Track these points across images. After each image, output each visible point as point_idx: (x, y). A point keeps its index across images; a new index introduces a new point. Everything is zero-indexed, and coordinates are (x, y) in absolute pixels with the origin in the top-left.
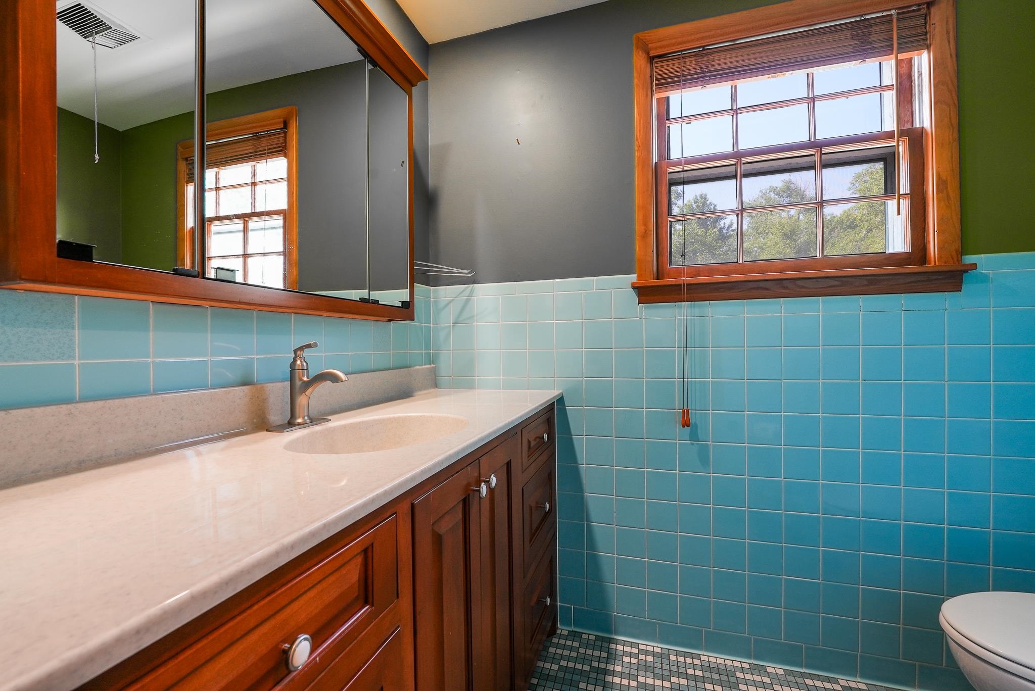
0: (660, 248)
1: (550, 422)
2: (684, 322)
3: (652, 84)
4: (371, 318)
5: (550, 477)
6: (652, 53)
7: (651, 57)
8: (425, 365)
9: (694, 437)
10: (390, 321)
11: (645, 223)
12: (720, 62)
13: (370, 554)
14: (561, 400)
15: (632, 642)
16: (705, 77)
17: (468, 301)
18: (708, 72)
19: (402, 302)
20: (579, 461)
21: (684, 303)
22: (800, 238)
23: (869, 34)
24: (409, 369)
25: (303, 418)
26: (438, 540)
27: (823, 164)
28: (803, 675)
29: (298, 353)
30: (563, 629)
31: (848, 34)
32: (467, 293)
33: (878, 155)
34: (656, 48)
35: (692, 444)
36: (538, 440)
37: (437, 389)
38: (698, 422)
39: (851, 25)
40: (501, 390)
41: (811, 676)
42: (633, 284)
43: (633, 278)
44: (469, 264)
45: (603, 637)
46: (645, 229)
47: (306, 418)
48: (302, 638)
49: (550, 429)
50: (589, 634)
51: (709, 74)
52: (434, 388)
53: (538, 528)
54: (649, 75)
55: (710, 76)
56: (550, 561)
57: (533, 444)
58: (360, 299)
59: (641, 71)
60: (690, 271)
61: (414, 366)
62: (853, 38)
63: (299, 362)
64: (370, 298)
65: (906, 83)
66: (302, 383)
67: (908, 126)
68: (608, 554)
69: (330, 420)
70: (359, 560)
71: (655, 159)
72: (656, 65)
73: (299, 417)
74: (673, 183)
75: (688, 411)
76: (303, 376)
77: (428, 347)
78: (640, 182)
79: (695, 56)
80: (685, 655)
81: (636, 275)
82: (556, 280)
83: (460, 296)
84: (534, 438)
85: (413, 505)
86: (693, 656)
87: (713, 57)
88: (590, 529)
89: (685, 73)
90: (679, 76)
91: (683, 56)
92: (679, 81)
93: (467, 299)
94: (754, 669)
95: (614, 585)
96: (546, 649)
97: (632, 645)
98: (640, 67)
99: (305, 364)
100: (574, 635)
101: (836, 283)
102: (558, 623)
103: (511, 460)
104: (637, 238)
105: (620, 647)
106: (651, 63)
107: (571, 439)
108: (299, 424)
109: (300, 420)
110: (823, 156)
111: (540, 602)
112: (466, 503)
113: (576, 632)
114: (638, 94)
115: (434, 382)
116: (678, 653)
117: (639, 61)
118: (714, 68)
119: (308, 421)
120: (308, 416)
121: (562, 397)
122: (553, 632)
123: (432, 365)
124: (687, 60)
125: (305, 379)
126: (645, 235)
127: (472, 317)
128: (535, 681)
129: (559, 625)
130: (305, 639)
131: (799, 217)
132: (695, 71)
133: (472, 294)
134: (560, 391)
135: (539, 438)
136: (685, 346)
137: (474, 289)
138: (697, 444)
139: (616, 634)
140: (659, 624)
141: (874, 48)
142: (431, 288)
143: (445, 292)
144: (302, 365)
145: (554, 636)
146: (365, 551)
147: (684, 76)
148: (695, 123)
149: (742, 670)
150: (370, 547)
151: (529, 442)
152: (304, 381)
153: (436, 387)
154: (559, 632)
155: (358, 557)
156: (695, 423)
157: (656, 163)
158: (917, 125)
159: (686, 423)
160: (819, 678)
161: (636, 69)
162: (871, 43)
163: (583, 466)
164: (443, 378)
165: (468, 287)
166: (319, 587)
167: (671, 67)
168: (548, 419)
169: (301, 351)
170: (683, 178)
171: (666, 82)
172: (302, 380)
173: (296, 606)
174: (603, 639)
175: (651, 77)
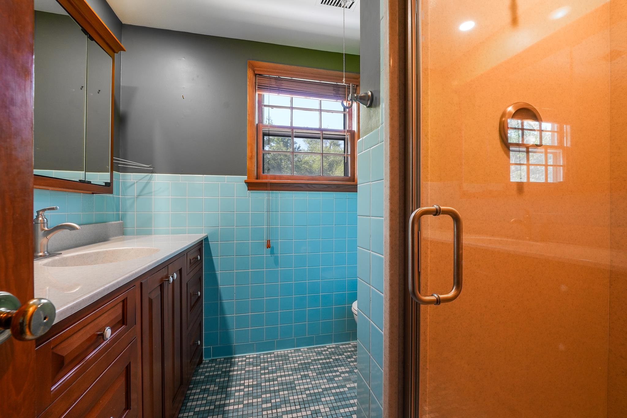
0: (258, 165)
1: (200, 251)
2: (268, 200)
3: (256, 86)
4: (81, 191)
5: (200, 279)
6: (256, 72)
7: (255, 74)
8: (115, 221)
9: (272, 253)
10: (93, 193)
11: (252, 152)
12: (285, 85)
13: (125, 302)
14: (206, 239)
15: (242, 356)
16: (279, 89)
17: (147, 183)
18: (281, 88)
19: (106, 183)
20: (216, 270)
21: (269, 191)
22: (330, 158)
23: (339, 90)
24: (106, 223)
25: (44, 252)
26: (151, 301)
27: (323, 137)
28: (314, 348)
29: (41, 213)
30: (205, 360)
31: (332, 88)
32: (148, 178)
33: (342, 138)
34: (258, 70)
35: (271, 256)
36: (194, 259)
37: (124, 236)
38: (274, 247)
39: (333, 85)
40: (170, 235)
41: (317, 348)
42: (245, 181)
43: (245, 178)
44: (149, 161)
45: (228, 358)
46: (251, 155)
47: (46, 252)
48: (108, 328)
49: (200, 254)
50: (220, 359)
51: (281, 89)
52: (122, 235)
53: (194, 305)
54: (254, 82)
55: (281, 90)
56: (200, 324)
57: (192, 261)
58: (80, 180)
59: (250, 78)
60: (271, 177)
61: (109, 222)
62: (334, 90)
63: (40, 219)
64: (86, 180)
65: (350, 112)
66: (45, 231)
67: (350, 129)
68: (231, 316)
69: (61, 254)
70: (121, 304)
71: (257, 122)
72: (258, 78)
73: (41, 252)
74: (264, 135)
75: (269, 241)
76: (44, 227)
77: (118, 210)
78: (250, 133)
79: (275, 79)
80: (267, 354)
81: (247, 176)
82: (205, 175)
83: (142, 180)
84: (192, 258)
85: (141, 283)
86: (270, 354)
87: (283, 82)
88: (221, 304)
89: (271, 86)
90: (268, 87)
91: (270, 78)
92: (268, 89)
93: (147, 182)
94: (295, 351)
95: (234, 330)
96: (197, 371)
97: (242, 357)
98: (250, 77)
99: (45, 220)
100: (212, 361)
101: (326, 186)
102: (204, 357)
103: (182, 268)
104: (248, 159)
105: (237, 360)
106: (256, 76)
107: (212, 258)
108: (41, 256)
109: (41, 254)
110: (323, 135)
111: (195, 344)
112: (162, 286)
113: (213, 359)
114: (249, 89)
115: (122, 232)
116: (264, 354)
117: (250, 74)
118: (283, 87)
119: (47, 254)
120: (47, 251)
121: (207, 237)
122: (201, 362)
123: (121, 221)
124: (272, 80)
125: (46, 229)
126: (251, 158)
127: (152, 192)
128: (191, 386)
129: (204, 359)
130: (109, 328)
131: (330, 147)
132: (275, 86)
133: (151, 179)
134: (207, 234)
135: (195, 258)
136: (269, 211)
137: (153, 176)
138: (274, 256)
139: (235, 354)
140: (256, 343)
141: (340, 96)
142: (121, 173)
143: (131, 177)
144: (44, 220)
145: (202, 364)
146: (123, 301)
147: (270, 87)
148: (275, 109)
149: (291, 353)
150: (126, 299)
151: (190, 260)
152: (46, 231)
153: (124, 235)
154: (204, 362)
155: (121, 303)
156: (273, 247)
157: (257, 124)
158: (353, 130)
159: (268, 246)
160: (320, 347)
161: (248, 78)
162: (339, 94)
163: (218, 273)
164: (129, 229)
165: (148, 175)
166: (108, 313)
167: (265, 82)
168: (199, 249)
169: (42, 212)
170: (269, 133)
171: (262, 87)
172: (44, 230)
173: (101, 318)
174: (228, 359)
175: (255, 83)
